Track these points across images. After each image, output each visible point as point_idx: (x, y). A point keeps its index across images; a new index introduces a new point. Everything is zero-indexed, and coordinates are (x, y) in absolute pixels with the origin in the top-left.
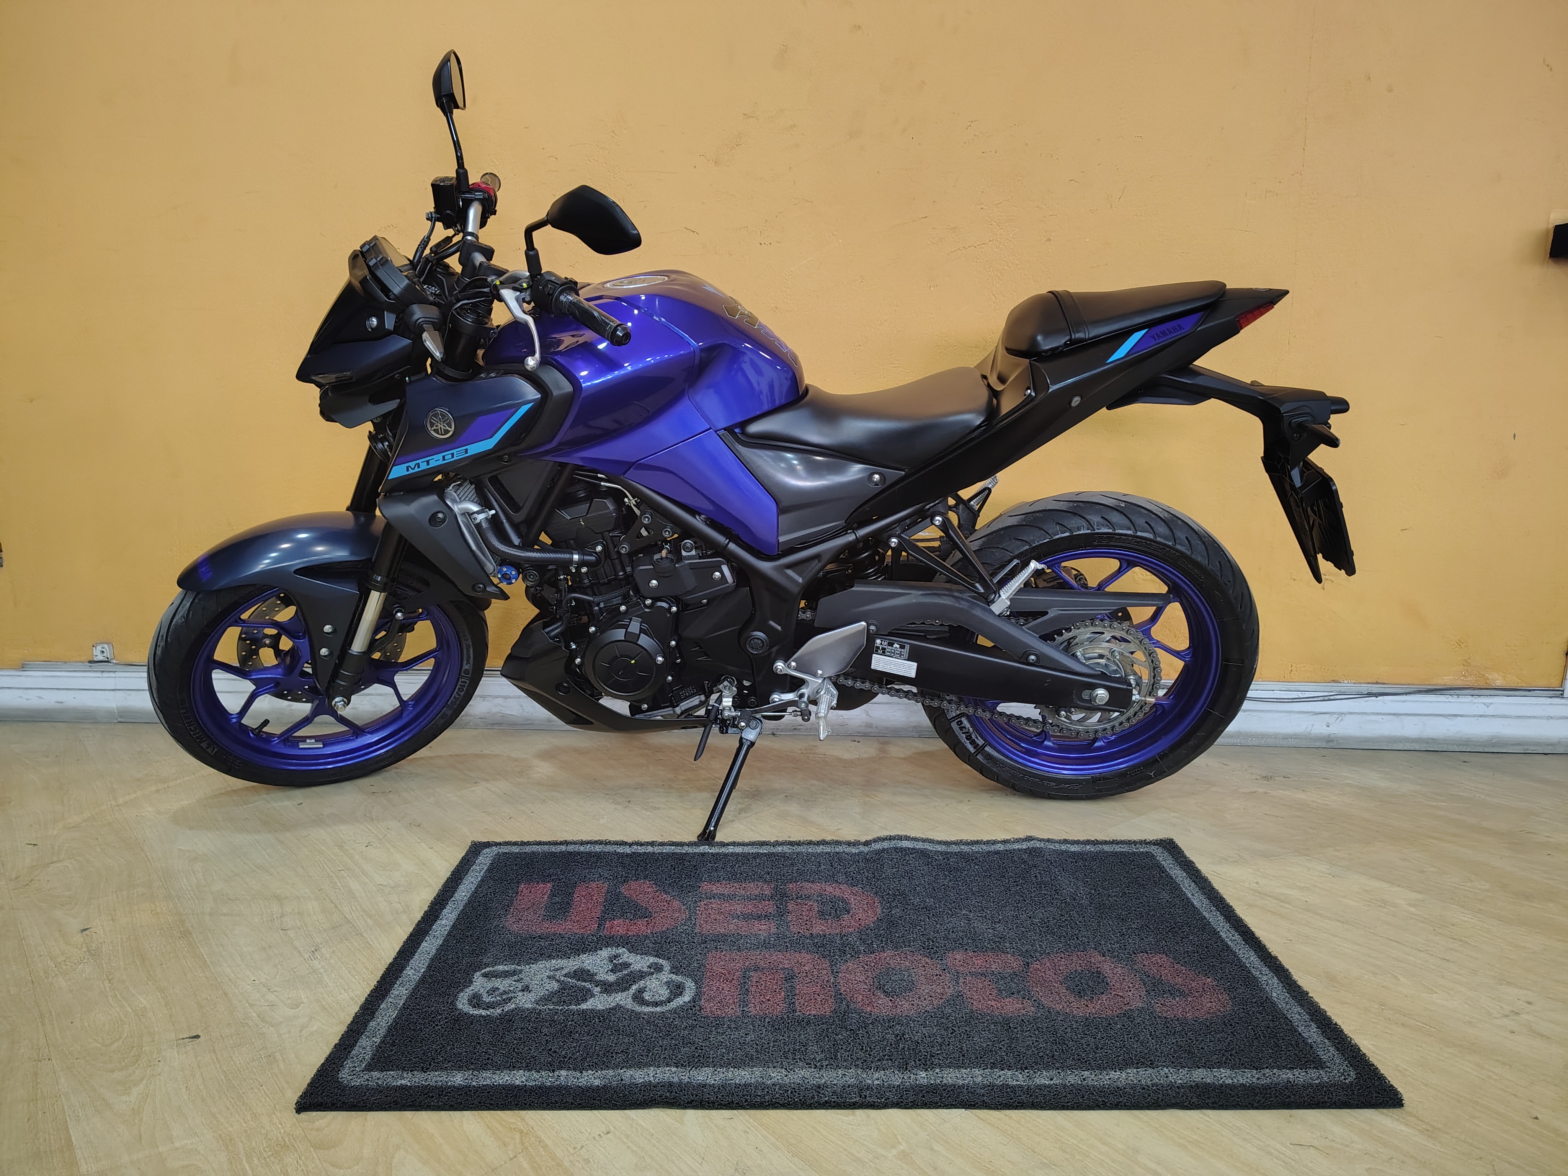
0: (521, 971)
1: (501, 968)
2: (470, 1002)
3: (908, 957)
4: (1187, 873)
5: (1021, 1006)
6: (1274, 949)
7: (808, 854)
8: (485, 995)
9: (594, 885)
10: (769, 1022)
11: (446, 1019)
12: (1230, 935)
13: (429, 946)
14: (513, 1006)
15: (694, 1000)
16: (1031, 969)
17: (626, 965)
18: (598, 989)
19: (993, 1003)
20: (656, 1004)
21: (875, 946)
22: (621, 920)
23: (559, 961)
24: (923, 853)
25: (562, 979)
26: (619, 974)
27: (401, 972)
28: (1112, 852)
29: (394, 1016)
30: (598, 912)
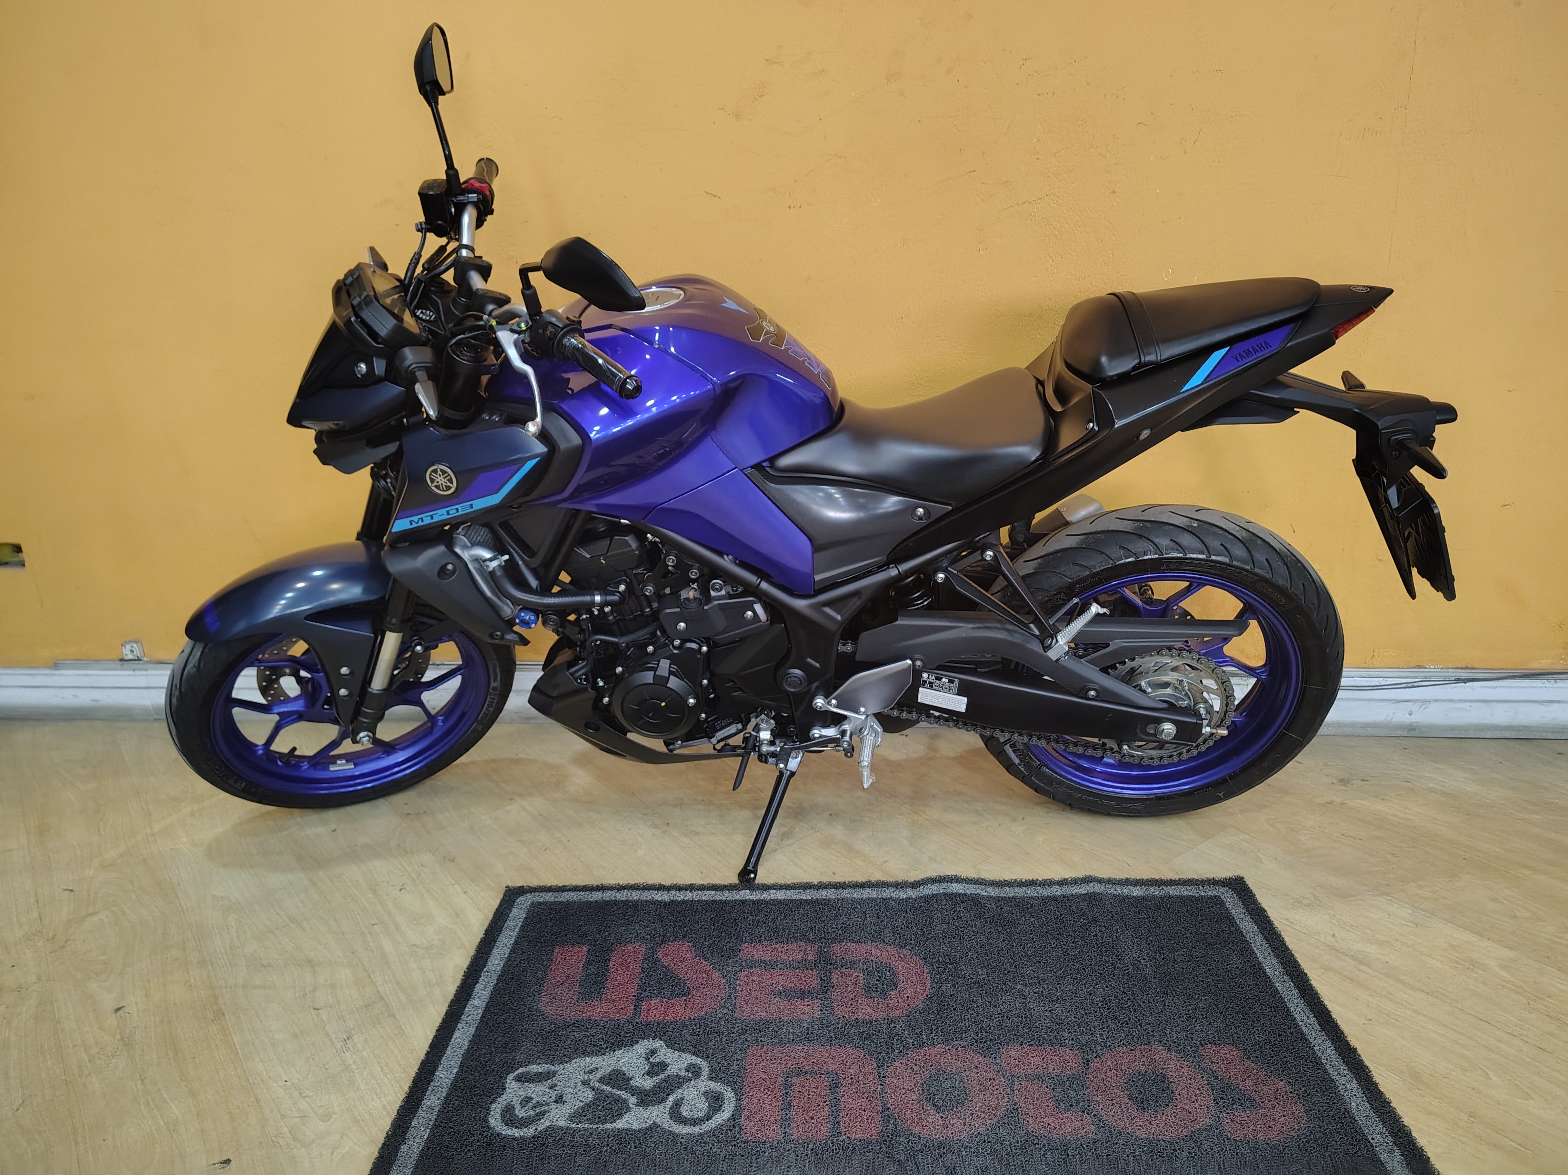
0: (554, 1073)
1: (534, 1068)
2: (503, 1116)
3: (960, 1054)
4: (1259, 926)
5: (1079, 1124)
6: (1354, 1039)
7: (854, 900)
8: (518, 1107)
9: (630, 947)
10: (812, 1150)
11: (478, 1141)
12: (1305, 1018)
13: (462, 1036)
14: (548, 1124)
15: (733, 1118)
16: (1091, 1070)
17: (663, 1066)
18: (633, 1100)
19: (1050, 1121)
20: (695, 1122)
21: (924, 1037)
22: (658, 999)
23: (594, 1059)
24: (975, 901)
25: (597, 1085)
26: (656, 1079)
27: (433, 1074)
28: (1178, 897)
29: (425, 1137)
30: (633, 989)
